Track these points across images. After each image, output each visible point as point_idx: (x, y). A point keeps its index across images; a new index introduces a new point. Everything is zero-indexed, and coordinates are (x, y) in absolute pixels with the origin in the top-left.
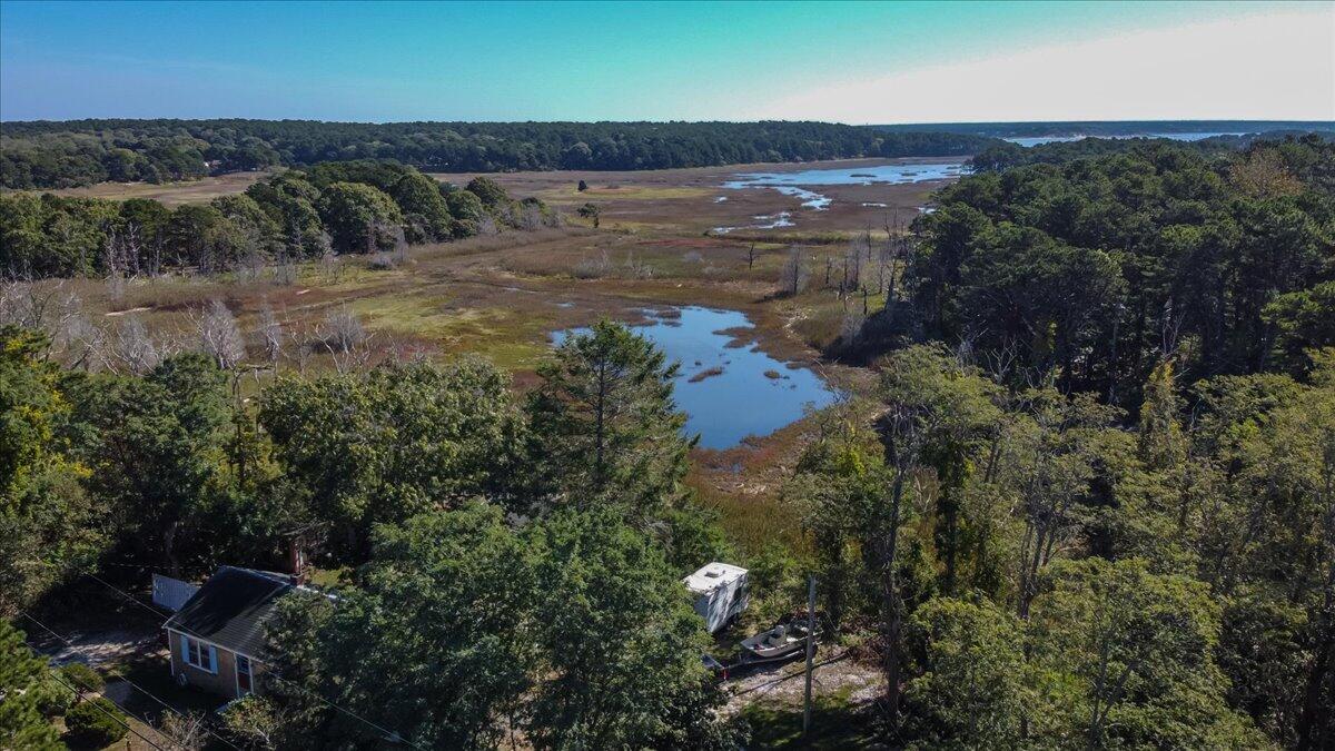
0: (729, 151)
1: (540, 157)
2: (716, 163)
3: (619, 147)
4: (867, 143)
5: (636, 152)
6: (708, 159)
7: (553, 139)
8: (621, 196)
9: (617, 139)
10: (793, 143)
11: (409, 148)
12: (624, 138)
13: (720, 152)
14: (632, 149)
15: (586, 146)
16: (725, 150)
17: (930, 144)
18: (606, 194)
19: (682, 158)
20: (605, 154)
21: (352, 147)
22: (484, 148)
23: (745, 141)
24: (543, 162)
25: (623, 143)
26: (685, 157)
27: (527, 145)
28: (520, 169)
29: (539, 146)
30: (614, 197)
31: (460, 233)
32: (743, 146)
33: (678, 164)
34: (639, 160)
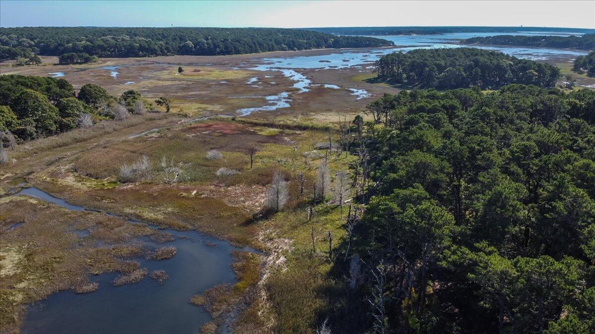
0: (263, 46)
1: (167, 49)
2: (256, 51)
3: (208, 44)
4: (326, 41)
5: (216, 46)
6: (252, 50)
7: (175, 39)
8: (201, 77)
9: (207, 39)
10: (293, 42)
11: (99, 45)
12: (210, 39)
13: (258, 46)
14: (214, 45)
15: (191, 43)
16: (260, 45)
17: (354, 42)
18: (192, 75)
19: (240, 49)
20: (200, 47)
21: (70, 45)
22: (138, 45)
23: (271, 40)
24: (169, 51)
25: (210, 41)
26: (241, 49)
27: (161, 42)
28: (157, 55)
29: (167, 43)
30: (196, 78)
31: (63, 128)
32: (269, 43)
33: (238, 52)
34: (218, 50)
